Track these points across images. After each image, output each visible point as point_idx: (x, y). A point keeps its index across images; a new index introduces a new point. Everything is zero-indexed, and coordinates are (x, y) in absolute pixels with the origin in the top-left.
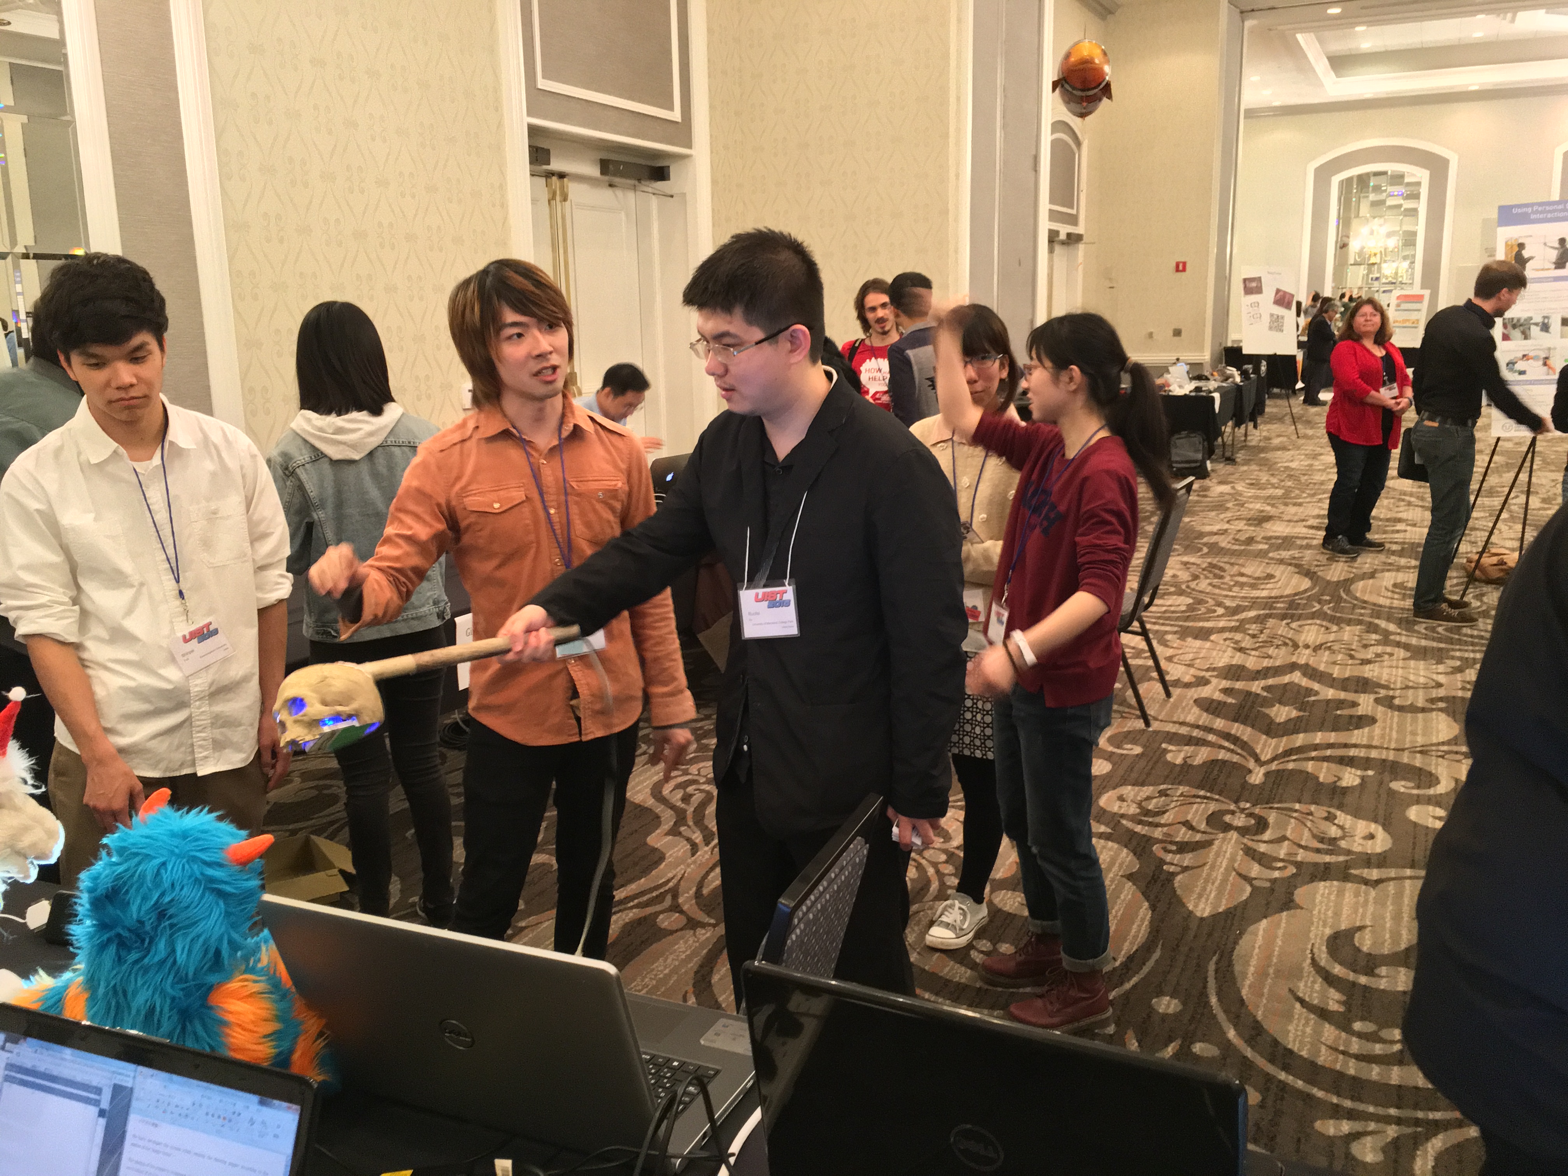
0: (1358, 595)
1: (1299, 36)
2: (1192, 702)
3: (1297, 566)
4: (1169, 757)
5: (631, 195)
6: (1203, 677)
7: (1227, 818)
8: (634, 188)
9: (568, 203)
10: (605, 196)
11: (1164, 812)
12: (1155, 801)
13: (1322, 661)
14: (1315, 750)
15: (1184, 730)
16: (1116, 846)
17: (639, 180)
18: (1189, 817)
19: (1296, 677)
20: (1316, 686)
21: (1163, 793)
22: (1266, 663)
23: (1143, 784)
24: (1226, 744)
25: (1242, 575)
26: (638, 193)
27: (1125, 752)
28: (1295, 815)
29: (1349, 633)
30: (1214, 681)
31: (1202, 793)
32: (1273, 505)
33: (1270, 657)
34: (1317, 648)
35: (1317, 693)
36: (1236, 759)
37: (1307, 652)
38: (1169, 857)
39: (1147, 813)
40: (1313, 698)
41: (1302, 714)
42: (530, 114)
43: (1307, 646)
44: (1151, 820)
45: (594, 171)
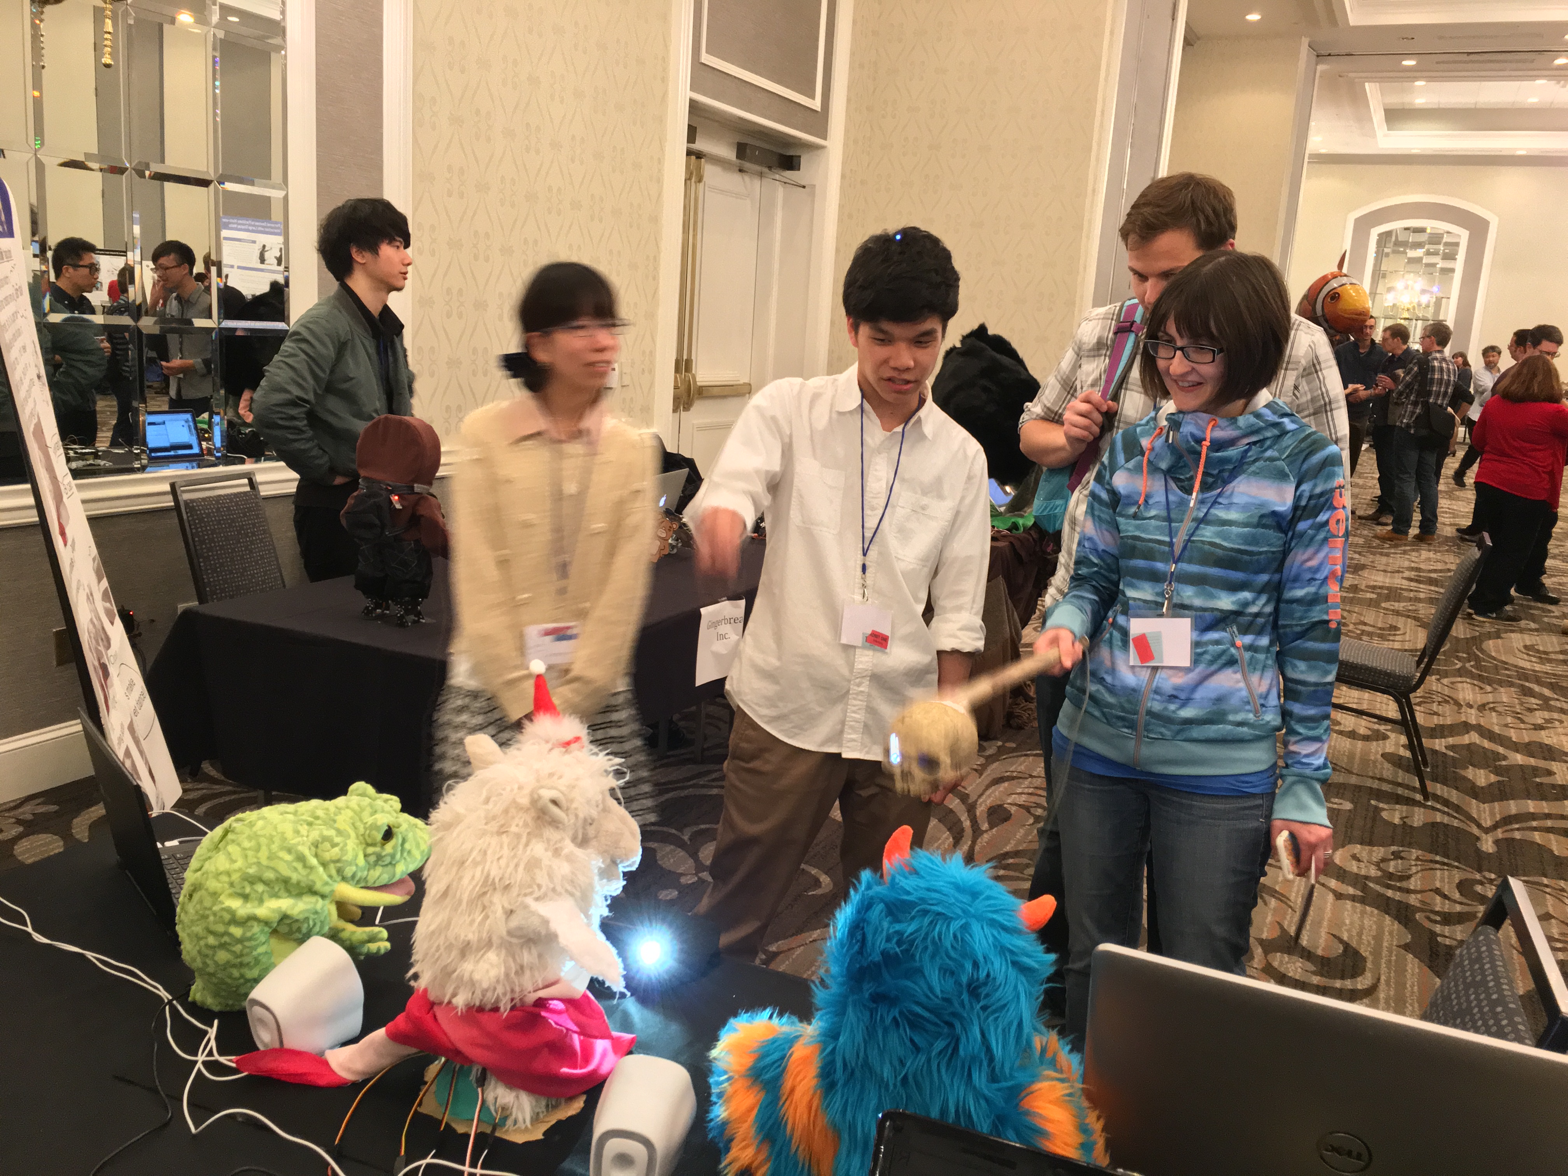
0: (1493, 654)
1: (1367, 85)
2: (1379, 757)
3: (1416, 619)
4: (1384, 815)
5: (757, 183)
6: (1378, 730)
7: (1479, 888)
8: (761, 175)
9: (702, 185)
10: (733, 181)
11: (1409, 877)
12: (1392, 863)
13: (1493, 722)
14: (1534, 819)
15: (1386, 787)
16: (1376, 911)
17: (770, 168)
18: (1438, 884)
19: (1474, 737)
20: (1501, 750)
21: (1397, 856)
22: (1436, 720)
23: (1371, 843)
24: (1439, 806)
25: (1365, 624)
26: (765, 180)
27: (1335, 806)
28: (1548, 890)
29: (1506, 695)
30: (1392, 735)
31: (1438, 858)
32: (1360, 553)
33: (1436, 714)
34: (1482, 707)
35: (1505, 758)
36: (1456, 823)
37: (1473, 711)
38: (1438, 929)
39: (1391, 876)
40: (1504, 763)
41: (1500, 779)
42: (692, 89)
43: (1471, 707)
44: (1398, 884)
45: (728, 153)
